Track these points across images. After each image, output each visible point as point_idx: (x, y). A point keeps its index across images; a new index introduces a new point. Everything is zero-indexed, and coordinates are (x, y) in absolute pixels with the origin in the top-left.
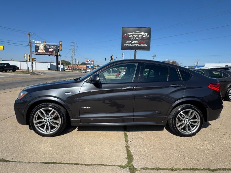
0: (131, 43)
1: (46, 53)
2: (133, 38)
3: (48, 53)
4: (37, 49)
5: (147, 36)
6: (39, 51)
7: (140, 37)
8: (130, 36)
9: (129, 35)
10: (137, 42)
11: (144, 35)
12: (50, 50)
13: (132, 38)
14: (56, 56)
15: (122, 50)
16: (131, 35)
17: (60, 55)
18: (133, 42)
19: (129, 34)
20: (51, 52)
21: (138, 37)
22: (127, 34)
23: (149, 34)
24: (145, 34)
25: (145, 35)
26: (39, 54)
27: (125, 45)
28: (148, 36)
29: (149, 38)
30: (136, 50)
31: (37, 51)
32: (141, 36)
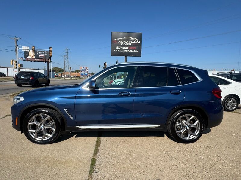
0: (121, 49)
1: (36, 60)
2: (124, 43)
3: (38, 60)
4: (27, 55)
5: (138, 42)
6: (28, 57)
7: (131, 43)
9: (119, 40)
10: (127, 48)
11: (134, 41)
14: (47, 63)
16: (121, 40)
17: (51, 62)
18: (123, 48)
20: (42, 58)
21: (128, 43)
22: (117, 39)
23: (140, 40)
24: (136, 39)
25: (136, 41)
26: (28, 60)
27: (115, 51)
29: (140, 44)
30: (126, 57)
31: (26, 57)
32: (131, 41)
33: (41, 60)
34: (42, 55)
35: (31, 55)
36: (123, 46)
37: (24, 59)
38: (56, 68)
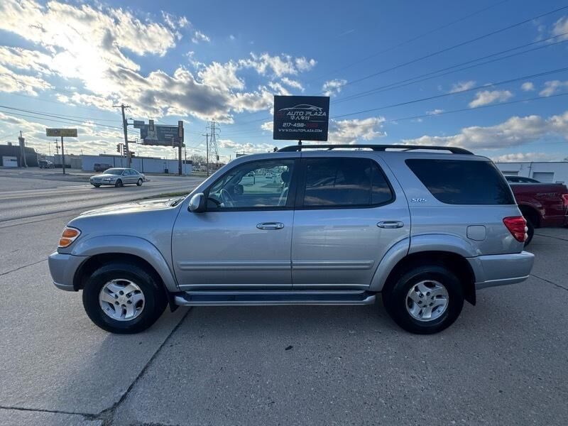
0: (291, 127)
1: (159, 142)
2: (296, 116)
3: (163, 142)
4: (145, 134)
5: (322, 114)
6: (147, 138)
7: (309, 115)
8: (289, 113)
9: (287, 112)
10: (302, 125)
11: (315, 111)
12: (167, 136)
13: (293, 118)
15: (275, 138)
16: (291, 111)
18: (295, 125)
19: (287, 109)
21: (304, 115)
22: (284, 109)
23: (326, 109)
24: (318, 109)
25: (318, 111)
27: (280, 130)
28: (325, 114)
29: (326, 118)
30: (300, 141)
32: (310, 113)
33: (167, 142)
34: (168, 133)
35: (152, 135)
36: (294, 122)
37: (140, 141)
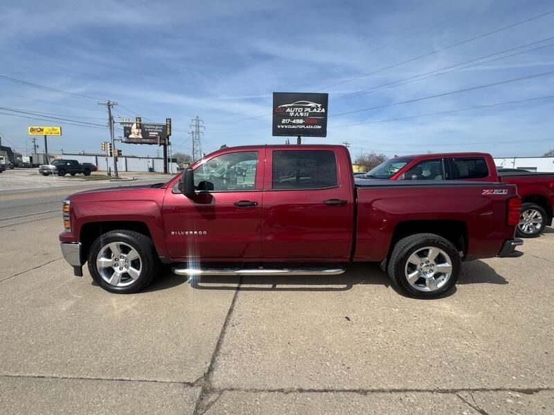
0: (291, 124)
1: (144, 140)
3: (148, 140)
4: (128, 132)
5: (320, 111)
6: (131, 136)
7: (308, 111)
9: (286, 108)
10: (301, 121)
11: (313, 108)
12: (152, 134)
13: (292, 114)
14: (162, 146)
15: (273, 135)
16: (290, 107)
17: (169, 144)
19: (286, 105)
20: (153, 138)
21: (303, 112)
22: (283, 106)
23: (325, 106)
24: (317, 106)
25: (317, 108)
26: (130, 141)
27: (279, 127)
28: (323, 110)
29: (325, 115)
30: (299, 137)
32: (309, 109)
33: (152, 141)
34: (153, 132)
36: (293, 118)
37: (124, 139)
38: (178, 154)
